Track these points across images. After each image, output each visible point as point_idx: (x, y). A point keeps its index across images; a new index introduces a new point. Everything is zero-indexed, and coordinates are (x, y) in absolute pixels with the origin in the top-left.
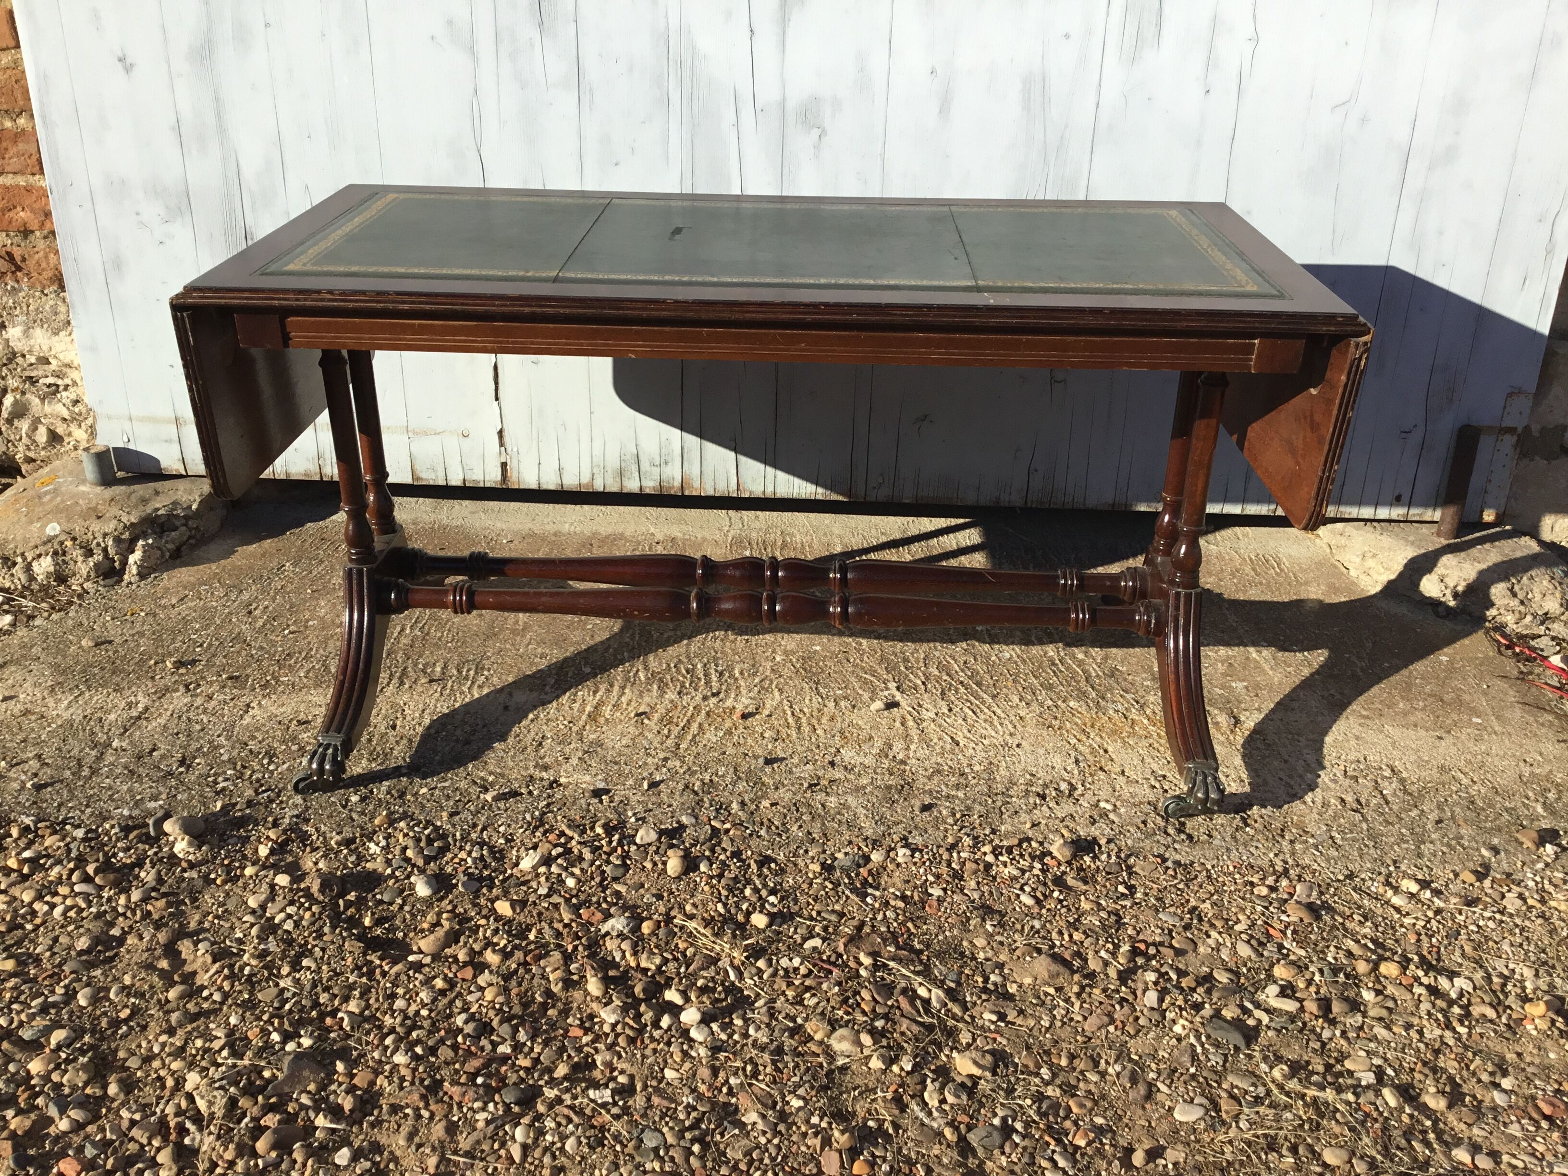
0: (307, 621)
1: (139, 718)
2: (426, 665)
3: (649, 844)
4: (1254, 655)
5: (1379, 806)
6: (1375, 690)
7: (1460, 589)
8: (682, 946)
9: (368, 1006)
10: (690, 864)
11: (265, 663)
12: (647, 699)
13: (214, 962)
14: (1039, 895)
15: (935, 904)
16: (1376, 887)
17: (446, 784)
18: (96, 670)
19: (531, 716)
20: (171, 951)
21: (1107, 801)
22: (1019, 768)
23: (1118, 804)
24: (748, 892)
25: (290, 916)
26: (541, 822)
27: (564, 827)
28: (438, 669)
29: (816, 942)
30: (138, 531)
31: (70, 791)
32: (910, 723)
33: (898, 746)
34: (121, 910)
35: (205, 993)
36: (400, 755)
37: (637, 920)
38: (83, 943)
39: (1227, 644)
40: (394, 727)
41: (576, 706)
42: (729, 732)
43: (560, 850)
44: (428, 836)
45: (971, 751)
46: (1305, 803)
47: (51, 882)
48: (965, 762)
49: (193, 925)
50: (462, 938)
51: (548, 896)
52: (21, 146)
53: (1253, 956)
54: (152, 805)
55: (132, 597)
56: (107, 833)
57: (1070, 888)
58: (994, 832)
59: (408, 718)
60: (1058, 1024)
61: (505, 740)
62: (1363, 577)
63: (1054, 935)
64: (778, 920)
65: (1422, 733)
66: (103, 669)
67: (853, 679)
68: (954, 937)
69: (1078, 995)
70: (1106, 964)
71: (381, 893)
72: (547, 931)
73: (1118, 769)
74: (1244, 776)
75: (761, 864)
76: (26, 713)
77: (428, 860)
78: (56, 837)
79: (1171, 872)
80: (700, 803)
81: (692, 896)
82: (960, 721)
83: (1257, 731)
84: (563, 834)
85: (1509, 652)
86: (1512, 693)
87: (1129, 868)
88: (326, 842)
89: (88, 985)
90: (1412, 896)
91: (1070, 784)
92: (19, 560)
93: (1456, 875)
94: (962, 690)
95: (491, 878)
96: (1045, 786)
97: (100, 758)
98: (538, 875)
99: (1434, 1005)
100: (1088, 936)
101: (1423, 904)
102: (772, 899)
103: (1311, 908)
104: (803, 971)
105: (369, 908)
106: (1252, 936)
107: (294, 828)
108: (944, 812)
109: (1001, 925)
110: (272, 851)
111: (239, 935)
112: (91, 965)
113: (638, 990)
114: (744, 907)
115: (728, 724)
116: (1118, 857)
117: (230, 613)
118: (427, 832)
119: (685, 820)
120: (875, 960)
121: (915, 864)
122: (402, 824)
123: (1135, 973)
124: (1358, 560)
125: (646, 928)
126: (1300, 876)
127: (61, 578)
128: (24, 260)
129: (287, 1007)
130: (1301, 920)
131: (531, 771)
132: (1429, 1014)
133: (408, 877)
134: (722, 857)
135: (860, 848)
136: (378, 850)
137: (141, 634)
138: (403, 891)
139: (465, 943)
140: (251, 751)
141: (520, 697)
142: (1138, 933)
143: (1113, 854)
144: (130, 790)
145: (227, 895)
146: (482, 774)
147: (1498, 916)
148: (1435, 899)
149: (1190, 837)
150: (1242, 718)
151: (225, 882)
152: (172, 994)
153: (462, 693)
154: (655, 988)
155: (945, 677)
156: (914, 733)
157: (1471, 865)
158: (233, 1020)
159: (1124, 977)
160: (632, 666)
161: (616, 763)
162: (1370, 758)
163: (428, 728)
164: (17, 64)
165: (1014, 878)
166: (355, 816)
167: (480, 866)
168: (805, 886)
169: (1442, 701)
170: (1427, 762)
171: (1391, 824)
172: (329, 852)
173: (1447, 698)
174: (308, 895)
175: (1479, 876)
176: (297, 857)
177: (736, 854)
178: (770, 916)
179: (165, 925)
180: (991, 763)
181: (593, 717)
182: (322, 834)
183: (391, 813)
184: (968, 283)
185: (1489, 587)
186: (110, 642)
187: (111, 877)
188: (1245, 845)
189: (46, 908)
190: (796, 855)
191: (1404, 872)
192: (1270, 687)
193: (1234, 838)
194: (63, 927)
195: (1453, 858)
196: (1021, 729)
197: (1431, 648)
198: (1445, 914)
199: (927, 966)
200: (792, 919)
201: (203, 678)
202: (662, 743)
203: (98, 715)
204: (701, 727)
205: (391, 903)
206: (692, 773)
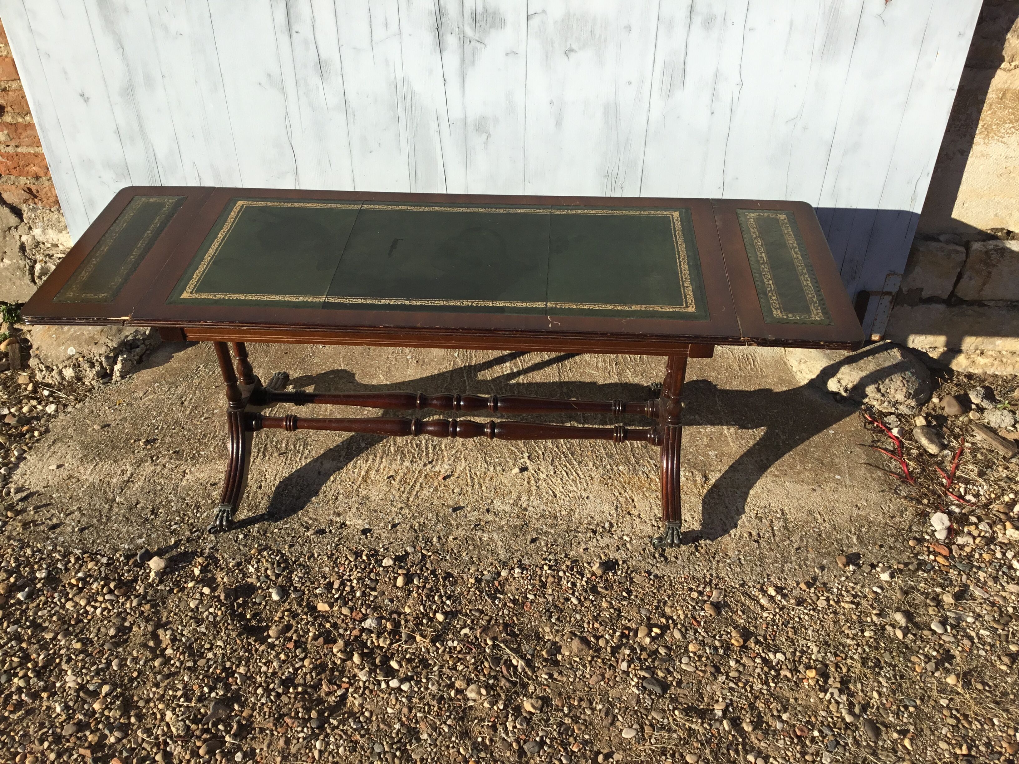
0: (213, 410)
1: (128, 481)
2: (277, 442)
3: (389, 566)
4: (725, 432)
5: (769, 538)
6: (786, 456)
7: (850, 386)
9: (249, 670)
10: (409, 579)
11: (192, 441)
12: (394, 466)
14: (582, 598)
15: (529, 604)
16: (755, 592)
17: (287, 526)
18: (103, 446)
19: (332, 478)
20: (155, 636)
21: (628, 535)
22: (586, 512)
23: (633, 537)
24: (436, 598)
25: (211, 613)
26: (335, 550)
27: (347, 555)
28: (284, 445)
29: (466, 631)
30: (117, 351)
31: (97, 532)
32: (533, 482)
33: (524, 497)
34: (128, 611)
35: (172, 662)
36: (264, 506)
38: (112, 632)
39: (713, 424)
40: (260, 487)
41: (356, 470)
42: (436, 489)
44: (278, 561)
45: (562, 501)
46: (730, 535)
47: (93, 593)
48: (558, 509)
49: (164, 619)
50: (294, 628)
52: (29, 132)
53: (681, 638)
54: (139, 541)
55: (118, 391)
56: (118, 560)
57: (599, 593)
58: (566, 556)
59: (268, 481)
60: (577, 680)
61: (317, 496)
62: (798, 373)
63: (586, 625)
64: (450, 616)
65: (805, 486)
66: (107, 445)
67: (505, 451)
68: (535, 626)
69: (590, 662)
70: (607, 642)
71: (255, 598)
73: (637, 514)
75: (445, 579)
76: (70, 477)
77: (277, 576)
78: (93, 563)
79: (651, 582)
80: (417, 538)
81: (408, 600)
82: (559, 481)
84: (347, 559)
85: (869, 426)
86: (863, 456)
87: (631, 579)
88: (227, 565)
89: (117, 657)
90: (771, 598)
91: (611, 523)
92: (55, 368)
93: (798, 583)
94: (563, 458)
96: (598, 525)
97: (110, 510)
99: (762, 669)
100: (601, 625)
101: (776, 603)
102: (448, 602)
103: (717, 607)
104: (458, 649)
105: (249, 607)
106: (683, 625)
107: (211, 556)
108: (542, 544)
109: (560, 619)
110: (201, 571)
112: (117, 645)
113: (377, 661)
114: (434, 608)
115: (436, 483)
116: (626, 573)
117: (172, 404)
118: (278, 558)
119: (409, 549)
120: (494, 643)
121: (523, 578)
122: (265, 553)
123: (620, 648)
124: (797, 363)
126: (717, 585)
127: (79, 379)
128: (38, 192)
129: (211, 670)
130: (711, 615)
131: (331, 517)
132: (759, 675)
133: (268, 588)
134: (426, 574)
135: (496, 568)
136: (253, 570)
137: (125, 419)
138: (266, 597)
139: (296, 631)
140: (187, 504)
141: (327, 465)
143: (624, 571)
144: (127, 532)
145: (180, 598)
146: (306, 519)
147: (811, 612)
148: (783, 601)
149: (666, 558)
150: (710, 477)
151: (178, 592)
152: (157, 663)
153: (296, 462)
154: (386, 659)
155: (555, 449)
156: (534, 488)
157: (807, 578)
158: (186, 679)
159: (615, 650)
160: (387, 442)
161: (376, 511)
162: (773, 505)
163: (277, 488)
164: (21, 88)
166: (241, 548)
168: (465, 593)
169: (822, 463)
170: (803, 507)
171: (772, 550)
172: (229, 572)
173: (826, 461)
174: (219, 601)
175: (809, 585)
176: (213, 575)
177: (433, 572)
178: (446, 614)
179: (151, 620)
180: (571, 510)
181: (365, 479)
182: (225, 560)
183: (260, 545)
184: (541, 305)
185: (865, 387)
186: (109, 425)
187: (122, 590)
188: (693, 564)
189: (92, 610)
190: (463, 572)
191: (771, 582)
192: (729, 454)
193: (688, 559)
194: (102, 621)
195: (799, 573)
196: (590, 486)
197: (827, 424)
198: (786, 611)
199: (519, 645)
200: (457, 615)
201: (160, 452)
202: (400, 497)
203: (107, 479)
204: (421, 486)
205: (260, 604)
206: (414, 518)
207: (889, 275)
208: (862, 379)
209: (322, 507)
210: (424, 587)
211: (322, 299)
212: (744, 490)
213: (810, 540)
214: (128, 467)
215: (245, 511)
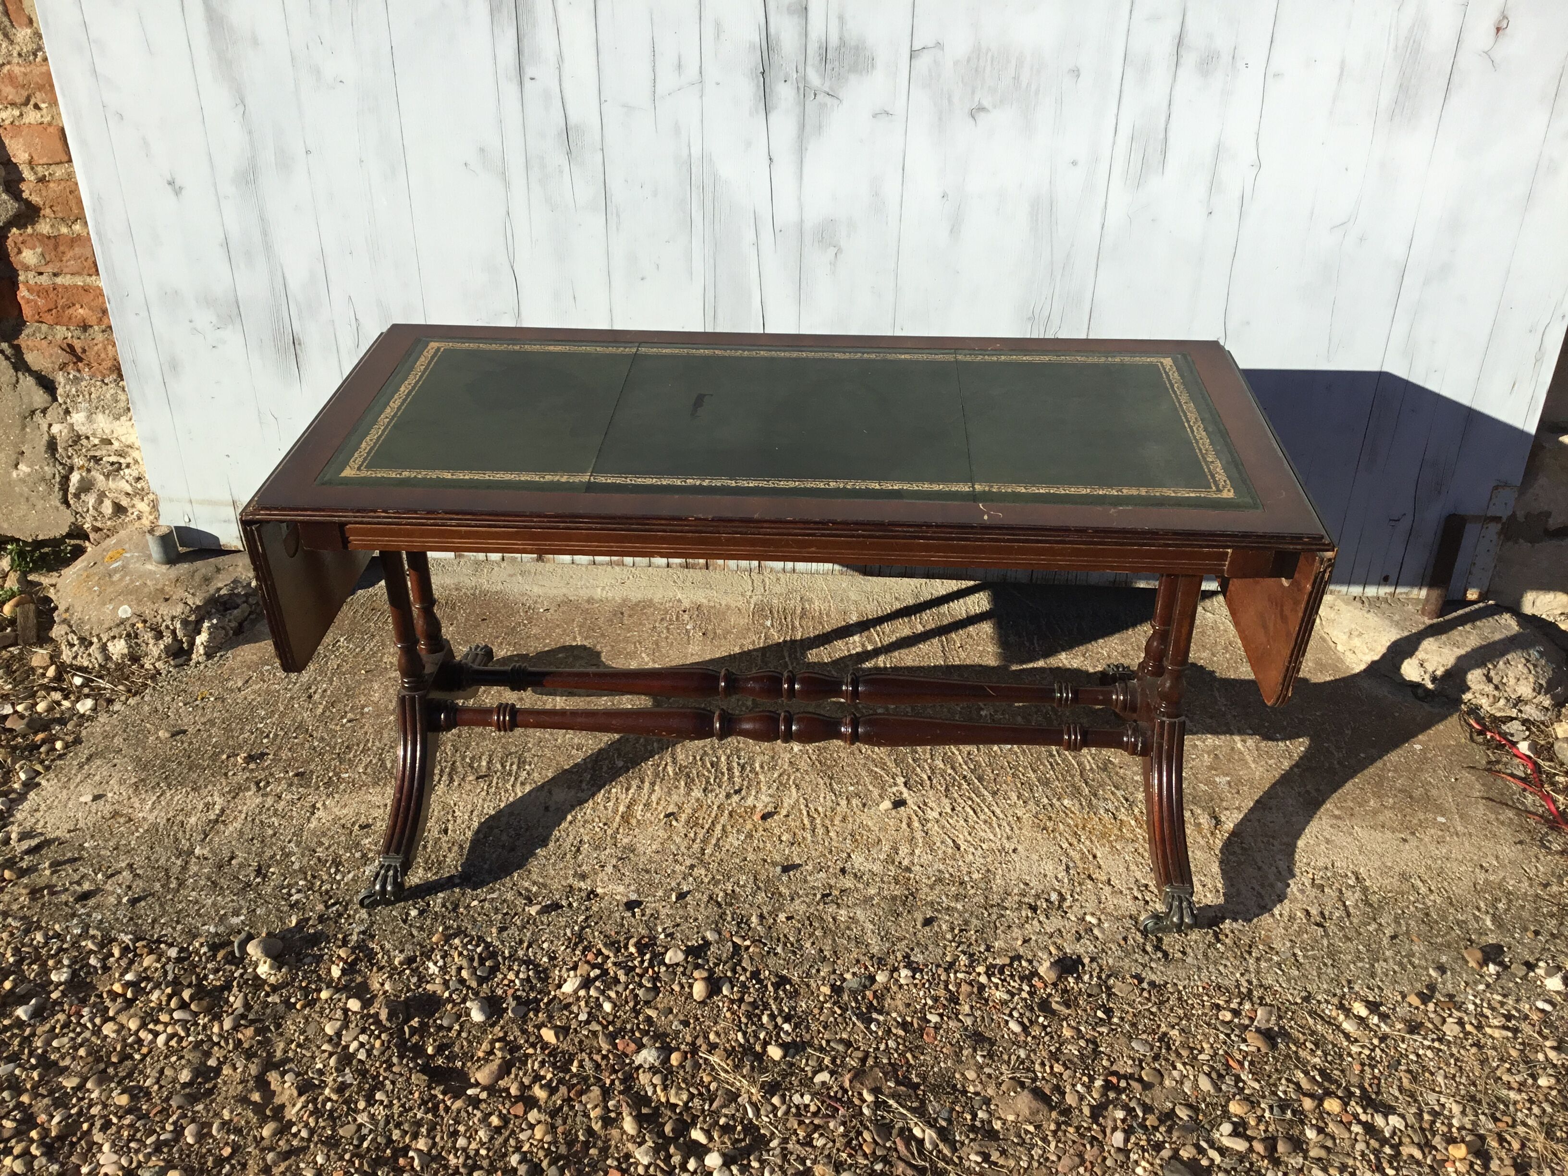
0: (363, 707)
1: (217, 821)
2: (473, 759)
3: (677, 964)
4: (1239, 745)
5: (1341, 919)
6: (1349, 785)
7: (1439, 673)
8: (706, 1079)
9: (434, 1144)
10: (714, 986)
11: (327, 757)
12: (675, 797)
13: (300, 1095)
14: (1026, 1021)
15: (932, 1031)
16: (1330, 1011)
17: (495, 895)
18: (174, 766)
19: (569, 818)
20: (262, 1084)
21: (1093, 914)
22: (1014, 875)
23: (1103, 917)
24: (765, 1019)
25: (362, 1045)
26: (580, 937)
27: (600, 946)
28: (484, 763)
29: (822, 1077)
30: (202, 613)
31: (161, 905)
32: (916, 824)
33: (904, 850)
34: (215, 1039)
35: (294, 1130)
36: (453, 863)
37: (666, 1050)
38: (185, 1076)
39: (1215, 732)
40: (446, 831)
41: (611, 804)
42: (750, 836)
43: (597, 972)
44: (480, 955)
45: (971, 857)
46: (1273, 915)
47: (153, 1009)
48: (965, 870)
49: (279, 1054)
50: (513, 1070)
51: (588, 1022)
52: (77, 250)
53: (1212, 1091)
54: (235, 920)
55: (201, 679)
56: (197, 952)
57: (1054, 1013)
58: (988, 949)
59: (459, 821)
60: (1035, 1164)
61: (546, 845)
62: (1349, 654)
63: (1037, 1067)
64: (792, 1051)
65: (1388, 834)
66: (180, 764)
67: (864, 773)
68: (948, 1069)
69: (1055, 1133)
70: (1081, 1098)
71: (441, 1018)
72: (588, 1064)
73: (1104, 878)
74: (1220, 886)
75: (777, 986)
76: (115, 814)
77: (481, 981)
78: (153, 957)
79: (1145, 994)
80: (722, 916)
81: (716, 1023)
82: (962, 822)
83: (1233, 834)
84: (599, 953)
85: (1480, 739)
86: (1478, 786)
87: (1109, 988)
88: (390, 961)
89: (193, 1120)
90: (1361, 1020)
91: (1060, 894)
92: (95, 640)
93: (1404, 997)
94: (965, 786)
95: (537, 1001)
96: (1037, 896)
97: (184, 868)
98: (578, 999)
99: (1368, 1144)
100: (1067, 1068)
101: (1371, 1030)
102: (786, 1027)
103: (1268, 1036)
104: (813, 1108)
105: (431, 1034)
106: (1212, 1068)
107: (361, 946)
108: (944, 927)
109: (990, 1055)
110: (343, 971)
111: (319, 1066)
112: (193, 1099)
113: (668, 1129)
114: (762, 1036)
115: (749, 826)
116: (1099, 978)
117: (292, 698)
118: (479, 950)
119: (710, 936)
120: (877, 1098)
121: (916, 985)
122: (457, 941)
123: (1106, 1109)
124: (1345, 637)
125: (675, 1059)
126: (1261, 998)
127: (135, 658)
128: (84, 351)
129: (365, 1145)
130: (1259, 1050)
131: (571, 880)
132: (1363, 1154)
133: (464, 1001)
134: (742, 978)
135: (866, 968)
136: (437, 970)
137: (212, 722)
138: (460, 1016)
139: (517, 1075)
140: (319, 859)
141: (560, 795)
142: (1112, 1063)
143: (1095, 974)
144: (214, 904)
145: (306, 1019)
146: (526, 884)
147: (1436, 1044)
148: (1382, 1025)
149: (1166, 954)
150: (1223, 819)
151: (304, 1007)
152: (266, 1132)
153: (506, 791)
154: (683, 1127)
155: (950, 771)
156: (919, 835)
157: (1418, 985)
158: (320, 1160)
159: (1097, 1112)
160: (661, 759)
161: (647, 871)
162: (1338, 864)
163: (477, 832)
164: (70, 176)
165: (1004, 1003)
166: (415, 932)
167: (527, 989)
168: (816, 1011)
169: (1411, 797)
170: (1390, 868)
171: (1350, 940)
172: (394, 973)
173: (1417, 793)
174: (378, 1022)
175: (1425, 999)
176: (366, 978)
177: (755, 975)
178: (784, 1046)
179: (255, 1055)
180: (988, 871)
181: (626, 819)
182: (386, 953)
183: (446, 928)
184: (965, 488)
185: (1466, 673)
186: (184, 732)
187: (205, 1003)
188: (1215, 963)
189: (150, 1037)
190: (809, 976)
191: (1357, 993)
192: (1251, 781)
193: (1205, 955)
194: (166, 1057)
195: (1402, 977)
196: (1017, 832)
197: (1407, 735)
198: (1389, 1041)
199: (923, 1102)
200: (804, 1049)
201: (272, 774)
202: (688, 849)
203: (180, 818)
204: (724, 829)
205: (450, 1029)
206: (715, 882)
207: (1496, 488)
208: (1460, 659)
209: (554, 865)
210: (741, 1000)
211: (585, 478)
212: (1285, 840)
213: (1413, 923)
214: (216, 798)
215: (420, 871)
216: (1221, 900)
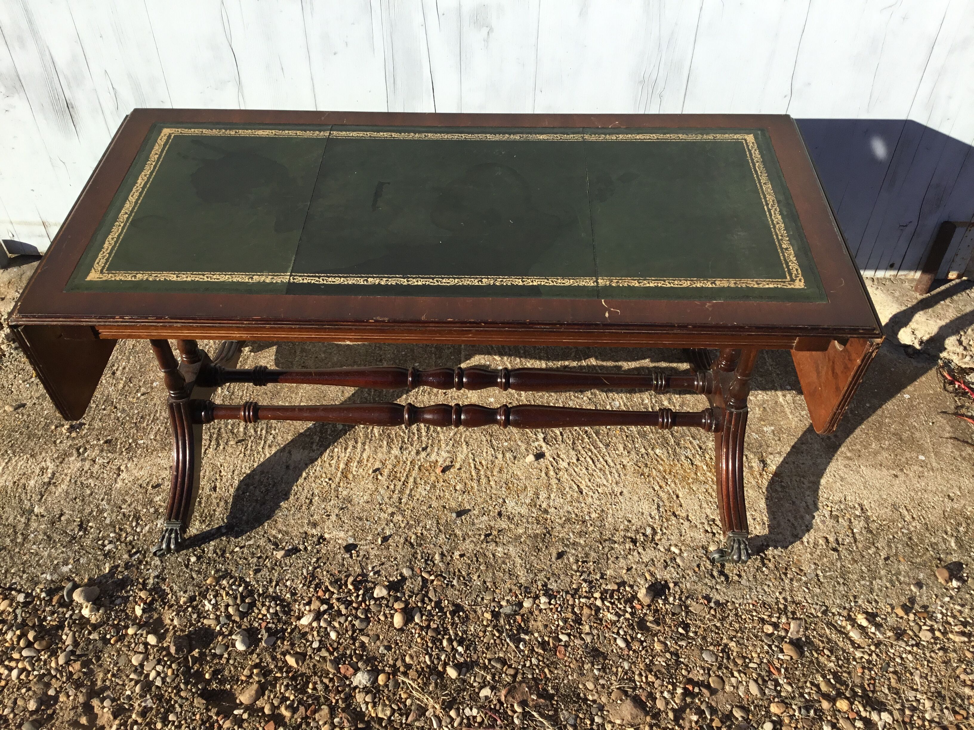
1: (49, 483)
2: (233, 425)
3: (383, 598)
4: (781, 399)
5: (850, 544)
6: (858, 431)
7: (925, 338)
8: (404, 696)
10: (408, 617)
11: (127, 426)
12: (380, 455)
13: (115, 718)
14: (628, 637)
15: (563, 649)
16: (841, 622)
17: (251, 542)
18: (17, 435)
19: (304, 474)
20: (88, 709)
21: (676, 546)
22: (621, 514)
23: (683, 548)
24: (445, 643)
25: (158, 674)
26: (313, 576)
27: (327, 584)
28: (242, 429)
29: (486, 692)
31: (11, 558)
32: (552, 473)
33: (543, 495)
34: (53, 672)
36: (220, 516)
37: (375, 672)
38: (32, 705)
39: (764, 389)
40: (215, 488)
41: (333, 462)
42: (434, 486)
43: (325, 607)
44: (241, 594)
45: (590, 499)
46: (802, 543)
47: (7, 648)
48: (586, 510)
49: (99, 683)
50: (267, 692)
51: (319, 649)
53: (759, 696)
54: (65, 569)
56: (38, 597)
57: (648, 629)
58: (602, 577)
59: (224, 480)
61: (287, 499)
63: (637, 678)
64: (464, 670)
65: (885, 472)
66: (21, 433)
68: (574, 681)
70: (667, 703)
71: (214, 648)
72: (319, 687)
73: (684, 515)
74: (765, 519)
75: (453, 613)
77: (243, 615)
79: (712, 612)
80: (414, 555)
81: (410, 647)
82: (584, 470)
83: (776, 474)
84: (327, 590)
85: (950, 388)
86: (948, 428)
87: (687, 607)
88: (177, 601)
90: (863, 630)
91: (653, 529)
93: (893, 608)
94: (586, 440)
95: (284, 631)
96: (637, 531)
97: (27, 525)
98: (312, 629)
100: (657, 678)
101: (870, 638)
102: (460, 649)
103: (797, 644)
104: (479, 719)
105: (208, 662)
106: (759, 675)
107: (156, 589)
108: (571, 560)
109: (603, 669)
110: (144, 610)
111: (128, 693)
112: (39, 724)
114: (443, 658)
115: (433, 478)
116: (680, 599)
118: (241, 589)
119: (406, 572)
120: (524, 709)
121: (551, 610)
122: (224, 582)
123: (684, 712)
125: (381, 679)
126: (793, 613)
130: (792, 658)
131: (306, 528)
133: (231, 634)
134: (429, 608)
135: (516, 596)
136: (211, 607)
137: (44, 396)
138: (228, 647)
139: (269, 697)
140: (124, 515)
141: (298, 455)
142: (689, 672)
143: (677, 597)
144: (49, 556)
145: (118, 651)
146: (274, 532)
147: (915, 649)
148: (877, 633)
149: (727, 577)
150: (769, 462)
151: (116, 642)
153: (258, 453)
156: (554, 481)
157: (903, 599)
159: (678, 715)
161: (361, 519)
162: (849, 498)
163: (238, 489)
165: (614, 623)
166: (195, 576)
167: (276, 621)
168: (481, 634)
169: (901, 439)
170: (885, 500)
171: (856, 562)
172: (180, 610)
173: (905, 436)
174: (169, 654)
175: (907, 609)
176: (160, 614)
177: (438, 604)
178: (458, 667)
179: (82, 685)
180: (603, 511)
181: (344, 475)
182: (174, 593)
183: (217, 571)
184: (589, 282)
185: (944, 340)
186: (24, 405)
187: (44, 643)
188: (762, 584)
189: (6, 672)
190: (476, 604)
191: (860, 606)
192: (789, 429)
193: (755, 577)
194: (19, 689)
195: (892, 592)
196: (623, 477)
197: (899, 387)
198: (882, 647)
199: (556, 711)
200: (472, 668)
201: (88, 442)
202: (390, 498)
203: (23, 481)
204: (415, 482)
205: (221, 656)
206: (409, 527)
208: (941, 328)
209: (294, 515)
210: (428, 627)
211: (285, 278)
212: (812, 479)
213: (900, 546)
214: (49, 464)
215: (197, 523)
216: (766, 531)
